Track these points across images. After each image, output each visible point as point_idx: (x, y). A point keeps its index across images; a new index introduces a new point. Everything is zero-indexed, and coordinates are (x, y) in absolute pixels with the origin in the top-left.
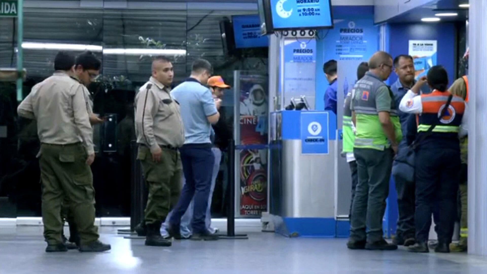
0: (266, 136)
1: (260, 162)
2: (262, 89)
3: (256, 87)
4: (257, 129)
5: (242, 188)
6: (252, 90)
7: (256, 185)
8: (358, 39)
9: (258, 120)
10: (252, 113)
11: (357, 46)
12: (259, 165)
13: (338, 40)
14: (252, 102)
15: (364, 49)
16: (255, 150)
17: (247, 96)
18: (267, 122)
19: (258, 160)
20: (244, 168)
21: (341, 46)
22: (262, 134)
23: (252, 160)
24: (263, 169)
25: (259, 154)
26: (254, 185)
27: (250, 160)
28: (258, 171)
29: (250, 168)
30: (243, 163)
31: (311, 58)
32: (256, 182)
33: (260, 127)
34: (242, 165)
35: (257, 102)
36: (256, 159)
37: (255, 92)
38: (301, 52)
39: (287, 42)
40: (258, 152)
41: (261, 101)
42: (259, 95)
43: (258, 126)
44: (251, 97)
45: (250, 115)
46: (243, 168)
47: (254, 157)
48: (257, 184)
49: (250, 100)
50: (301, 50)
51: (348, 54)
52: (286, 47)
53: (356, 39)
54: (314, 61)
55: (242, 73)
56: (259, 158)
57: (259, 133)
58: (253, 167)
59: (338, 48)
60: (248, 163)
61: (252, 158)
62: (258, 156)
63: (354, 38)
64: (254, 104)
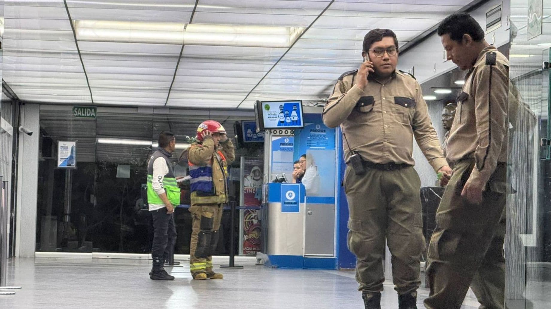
0: (261, 201)
1: (257, 219)
2: (259, 169)
3: (255, 168)
4: (256, 197)
5: (245, 236)
6: (253, 170)
7: (254, 234)
8: (322, 136)
9: (256, 190)
10: (252, 186)
11: (322, 141)
12: (257, 221)
13: (309, 137)
14: (252, 178)
15: (326, 143)
16: (254, 210)
17: (249, 174)
18: (261, 192)
19: (256, 218)
21: (311, 141)
22: (259, 200)
23: (252, 217)
24: (259, 223)
25: (256, 213)
26: (253, 234)
27: (250, 217)
28: (256, 225)
29: (250, 223)
30: (246, 220)
31: (292, 149)
32: (254, 232)
33: (258, 195)
34: (245, 221)
35: (256, 178)
36: (255, 216)
37: (254, 171)
38: (285, 145)
39: (275, 138)
40: (256, 212)
41: (259, 178)
42: (257, 173)
43: (256, 194)
44: (252, 174)
45: (251, 186)
46: (245, 222)
47: (254, 215)
48: (255, 233)
49: (251, 177)
50: (285, 143)
51: (315, 146)
52: (274, 142)
53: (321, 136)
54: (293, 151)
55: (246, 159)
56: (257, 216)
57: (257, 199)
58: (252, 222)
59: (308, 142)
60: (249, 219)
61: (252, 215)
62: (256, 214)
63: (320, 136)
64: (254, 179)
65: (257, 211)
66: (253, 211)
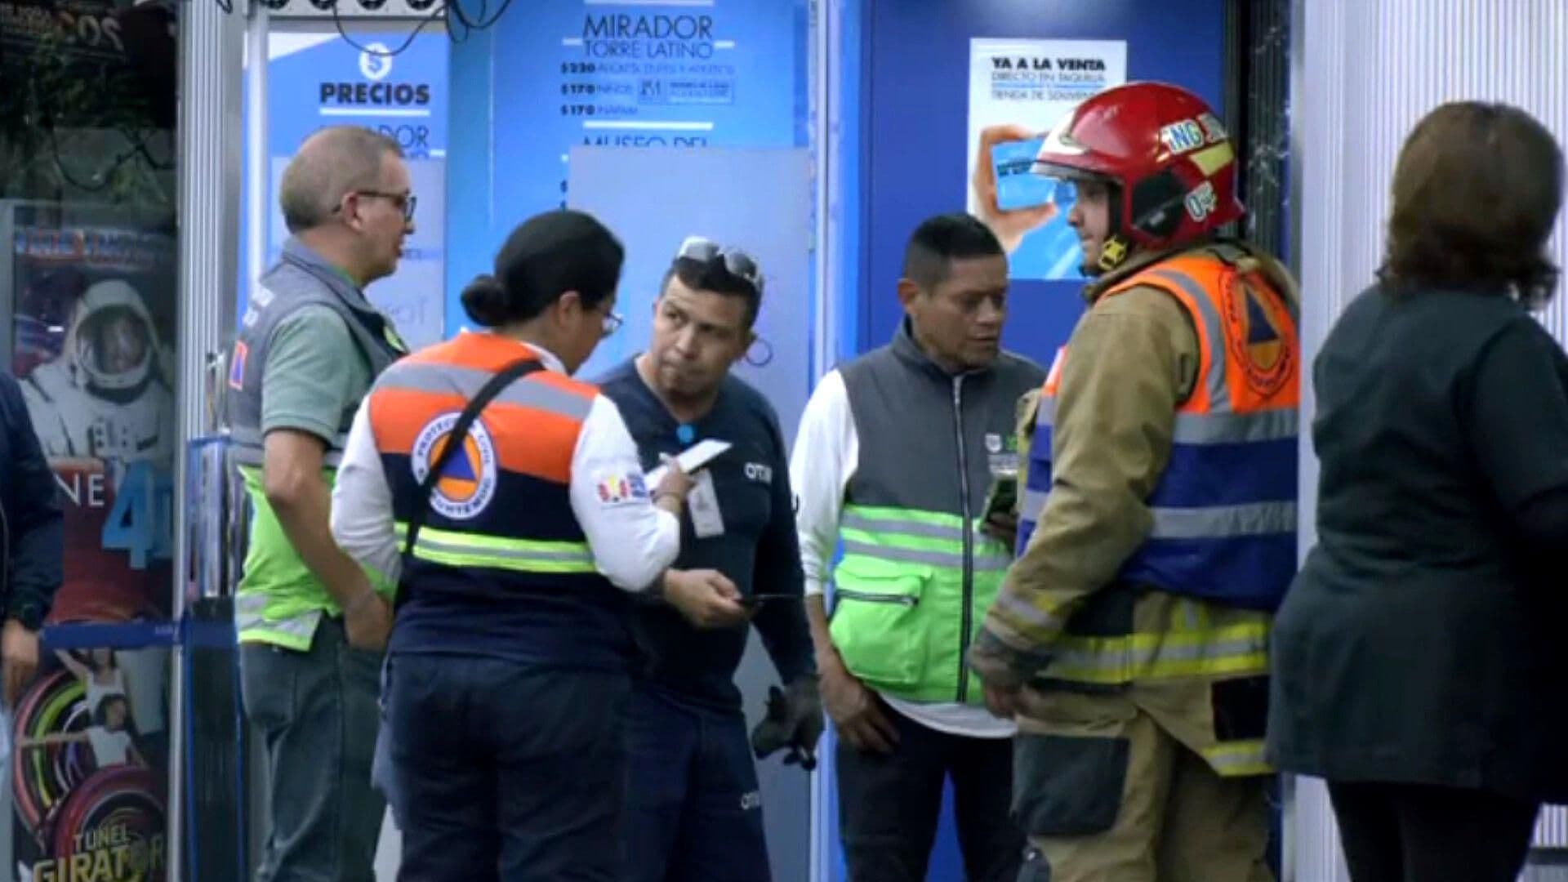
0: (160, 571)
1: (128, 725)
2: (141, 309)
3: (105, 295)
4: (113, 537)
5: (23, 869)
6: (82, 311)
7: (102, 855)
8: (685, 27)
9: (117, 483)
10: (81, 446)
11: (682, 66)
12: (124, 738)
13: (572, 35)
14: (81, 380)
15: (721, 88)
16: (101, 654)
17: (55, 346)
18: (166, 491)
19: (114, 715)
20: (36, 755)
21: (588, 68)
22: (138, 562)
23: (79, 708)
24: (143, 765)
25: (118, 673)
26: (92, 854)
27: (66, 711)
28: (118, 776)
29: (70, 757)
30: (30, 731)
31: (420, 135)
32: (102, 835)
33: (127, 521)
34: (23, 741)
35: (111, 381)
36: (107, 701)
37: (98, 326)
38: (360, 100)
39: (284, 44)
40: (113, 663)
41: (134, 377)
42: (121, 340)
43: (115, 517)
44: (76, 349)
45: (71, 450)
46: (27, 753)
47: (95, 692)
48: (108, 847)
49: (73, 369)
50: (361, 88)
51: (631, 113)
52: (275, 70)
53: (673, 27)
54: (438, 153)
55: (26, 217)
56: (124, 699)
57: (124, 554)
58: (84, 750)
59: (571, 78)
60: (57, 725)
61: (82, 697)
62: (116, 688)
63: (663, 27)
64: (93, 389)
65: (120, 655)
66: (93, 666)
